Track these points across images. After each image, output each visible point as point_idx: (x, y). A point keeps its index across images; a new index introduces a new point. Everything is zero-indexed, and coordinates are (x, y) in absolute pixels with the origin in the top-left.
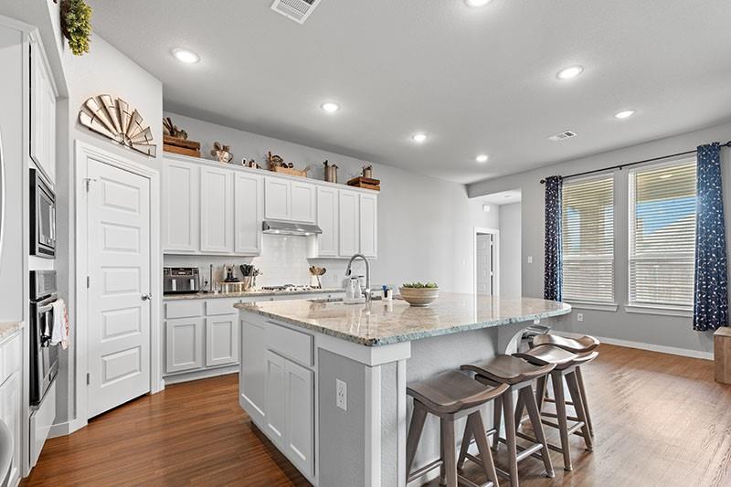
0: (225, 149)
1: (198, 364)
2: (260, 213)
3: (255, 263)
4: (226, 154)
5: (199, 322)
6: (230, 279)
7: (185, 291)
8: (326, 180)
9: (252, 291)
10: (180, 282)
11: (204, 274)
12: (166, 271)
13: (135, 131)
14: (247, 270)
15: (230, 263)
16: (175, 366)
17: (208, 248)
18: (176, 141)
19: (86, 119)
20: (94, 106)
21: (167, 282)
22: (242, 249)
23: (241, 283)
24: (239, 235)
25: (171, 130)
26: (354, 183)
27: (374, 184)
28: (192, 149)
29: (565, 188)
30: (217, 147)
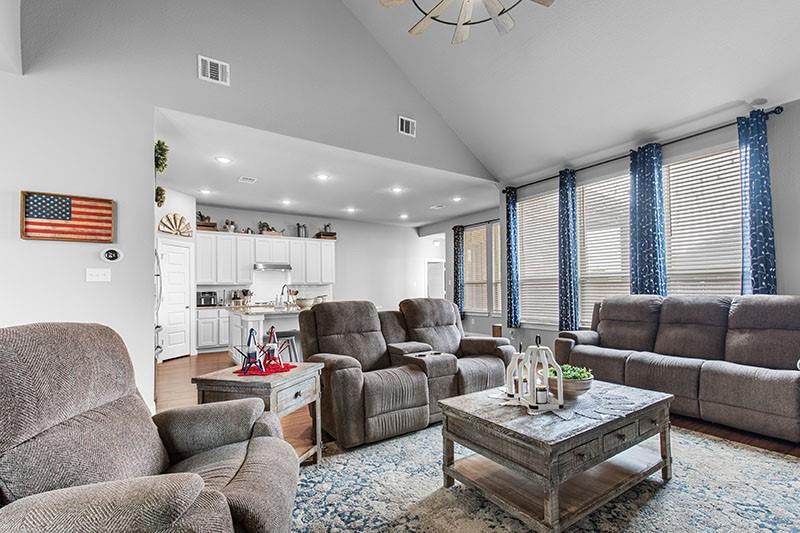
0: (232, 223)
1: (215, 343)
2: (253, 259)
3: (251, 289)
4: (232, 227)
5: (215, 321)
6: (235, 298)
7: (208, 304)
8: (299, 236)
9: (249, 304)
10: (206, 299)
11: (220, 296)
12: (198, 294)
13: (183, 225)
14: (245, 293)
15: (235, 289)
16: (203, 344)
17: (222, 280)
18: (204, 223)
19: (162, 228)
20: (165, 220)
21: (199, 300)
22: (241, 281)
23: (241, 301)
24: (240, 273)
25: (200, 217)
26: (318, 236)
27: (332, 235)
28: (212, 227)
29: (466, 233)
30: (227, 224)
